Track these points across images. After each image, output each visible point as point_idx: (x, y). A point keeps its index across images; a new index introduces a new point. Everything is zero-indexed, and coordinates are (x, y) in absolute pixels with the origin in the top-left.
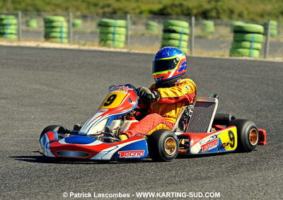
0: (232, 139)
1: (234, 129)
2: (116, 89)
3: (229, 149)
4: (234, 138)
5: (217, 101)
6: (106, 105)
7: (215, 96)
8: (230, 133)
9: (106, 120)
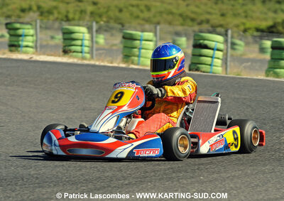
0: (236, 139)
1: (237, 129)
2: (123, 86)
3: (233, 149)
4: (237, 138)
5: (219, 100)
6: (113, 102)
7: (217, 96)
8: (234, 132)
9: (116, 118)
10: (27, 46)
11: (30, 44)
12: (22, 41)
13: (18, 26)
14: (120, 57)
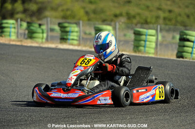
10: (73, 39)
11: (75, 38)
12: (70, 35)
13: (66, 25)
14: (132, 47)
